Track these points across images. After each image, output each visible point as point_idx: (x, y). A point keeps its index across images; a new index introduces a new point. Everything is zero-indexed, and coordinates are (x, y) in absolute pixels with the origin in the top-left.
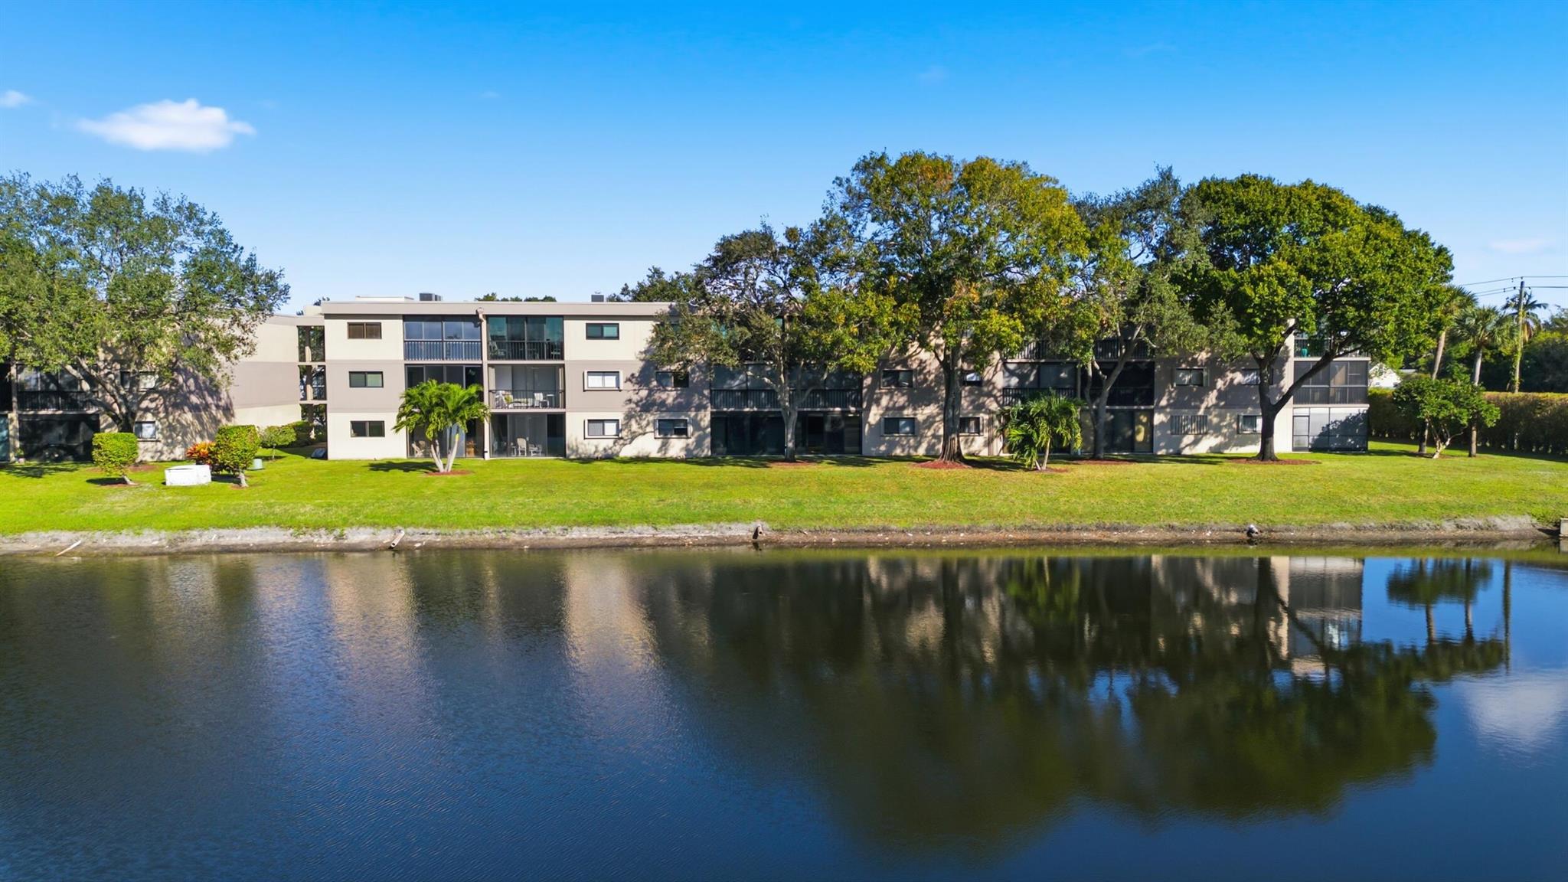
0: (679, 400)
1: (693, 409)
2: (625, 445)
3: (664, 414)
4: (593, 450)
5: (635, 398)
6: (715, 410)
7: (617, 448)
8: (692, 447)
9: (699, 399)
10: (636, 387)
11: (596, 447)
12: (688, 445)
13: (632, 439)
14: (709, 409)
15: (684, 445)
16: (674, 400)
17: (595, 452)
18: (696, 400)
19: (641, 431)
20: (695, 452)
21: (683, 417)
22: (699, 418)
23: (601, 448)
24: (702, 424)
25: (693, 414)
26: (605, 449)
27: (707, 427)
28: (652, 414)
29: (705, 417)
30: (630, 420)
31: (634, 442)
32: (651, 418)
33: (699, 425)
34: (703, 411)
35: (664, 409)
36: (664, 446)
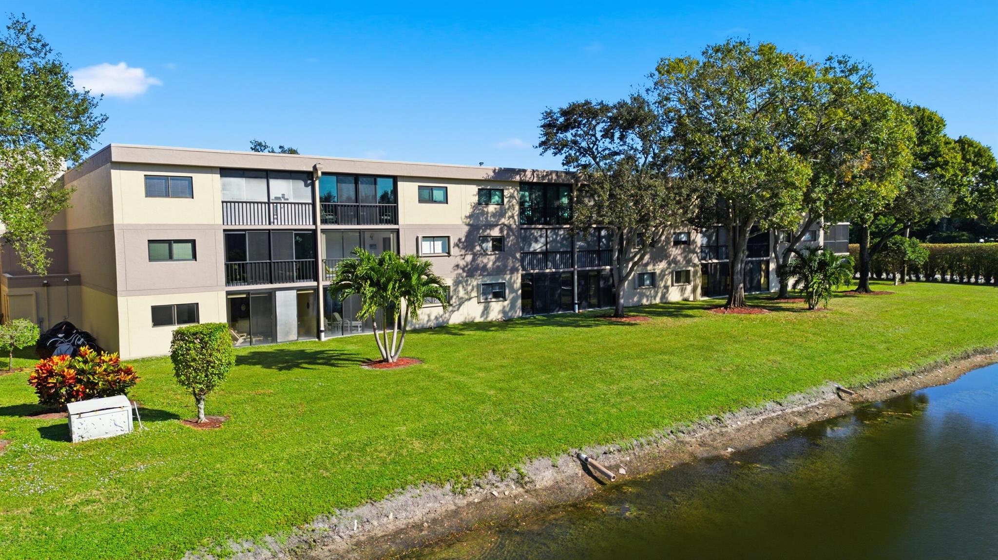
0: (497, 264)
1: (508, 272)
2: (453, 311)
3: (485, 279)
4: (426, 319)
5: (462, 263)
6: (524, 272)
7: (447, 315)
8: (507, 309)
9: (513, 262)
10: (463, 252)
11: (429, 316)
12: (504, 307)
13: (460, 305)
14: (520, 272)
15: (501, 308)
16: (494, 263)
17: (429, 321)
18: (510, 263)
19: (467, 297)
20: (510, 314)
21: (500, 281)
22: (512, 281)
23: (433, 317)
24: (515, 286)
25: (508, 277)
26: (436, 318)
27: (519, 290)
28: (476, 279)
29: (517, 280)
30: (458, 286)
31: (461, 308)
32: (475, 283)
33: (513, 287)
34: (515, 274)
35: (486, 273)
36: (486, 310)
